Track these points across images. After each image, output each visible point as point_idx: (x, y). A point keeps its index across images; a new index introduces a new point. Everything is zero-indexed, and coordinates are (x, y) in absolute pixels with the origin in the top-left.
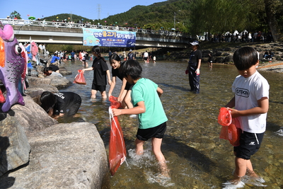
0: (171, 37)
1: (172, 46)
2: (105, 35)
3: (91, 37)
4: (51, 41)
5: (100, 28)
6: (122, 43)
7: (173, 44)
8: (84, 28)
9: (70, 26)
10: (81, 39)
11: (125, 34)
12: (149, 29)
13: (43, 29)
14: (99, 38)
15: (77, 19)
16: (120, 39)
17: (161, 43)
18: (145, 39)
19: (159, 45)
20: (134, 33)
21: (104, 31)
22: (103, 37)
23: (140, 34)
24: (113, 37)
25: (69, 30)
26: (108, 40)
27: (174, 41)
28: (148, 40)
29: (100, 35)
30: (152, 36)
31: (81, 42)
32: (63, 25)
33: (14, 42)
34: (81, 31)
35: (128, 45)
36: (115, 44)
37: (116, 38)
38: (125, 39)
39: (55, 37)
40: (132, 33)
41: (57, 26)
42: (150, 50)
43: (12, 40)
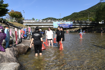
0: (87, 23)
1: (88, 27)
2: (61, 24)
3: (56, 25)
4: (43, 27)
5: (59, 21)
6: (68, 27)
7: (88, 26)
8: (53, 22)
9: (49, 22)
10: (53, 25)
11: (69, 23)
12: (78, 21)
13: (40, 23)
14: (59, 25)
16: (66, 25)
17: (83, 26)
18: (76, 24)
19: (82, 27)
20: (72, 23)
22: (60, 25)
23: (74, 23)
24: (64, 24)
25: (48, 23)
26: (62, 25)
27: (89, 24)
28: (78, 25)
29: (59, 24)
30: (79, 23)
31: (53, 27)
32: (46, 21)
34: (53, 23)
35: (69, 27)
36: (65, 27)
37: (65, 25)
38: (68, 25)
39: (44, 25)
40: (71, 22)
41: (45, 22)
42: (78, 29)
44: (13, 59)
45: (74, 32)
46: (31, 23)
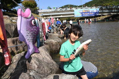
2: (84, 12)
3: (78, 13)
4: (61, 16)
6: (92, 15)
8: (75, 10)
10: (74, 14)
11: (94, 10)
12: (106, 6)
13: (58, 12)
14: (81, 13)
15: (72, 6)
16: (91, 12)
18: (104, 11)
19: (112, 14)
21: (83, 10)
22: (83, 13)
23: (101, 9)
24: (88, 12)
25: (68, 11)
26: (85, 13)
28: (106, 11)
29: (82, 12)
30: (108, 9)
31: (73, 16)
32: (66, 9)
33: (31, 19)
34: (73, 11)
35: (95, 15)
36: (89, 15)
37: (89, 12)
38: (93, 12)
39: (63, 15)
40: (97, 9)
41: (64, 10)
42: (106, 16)
43: (30, 17)
44: (53, 63)
45: (101, 21)
46: (47, 13)
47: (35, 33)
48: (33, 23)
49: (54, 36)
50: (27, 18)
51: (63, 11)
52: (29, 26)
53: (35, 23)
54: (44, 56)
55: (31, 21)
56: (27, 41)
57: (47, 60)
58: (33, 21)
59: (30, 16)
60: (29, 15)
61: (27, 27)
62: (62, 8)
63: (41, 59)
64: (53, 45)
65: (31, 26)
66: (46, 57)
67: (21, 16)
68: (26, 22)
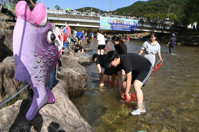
0: (166, 25)
1: (166, 32)
2: (115, 22)
3: (105, 23)
4: (78, 25)
5: (112, 17)
6: (128, 29)
7: (167, 30)
8: (101, 17)
9: (92, 16)
10: (99, 24)
11: (131, 21)
12: (148, 18)
13: (74, 17)
14: (111, 24)
15: (96, 10)
16: (126, 25)
17: (157, 29)
18: (145, 25)
19: (155, 31)
20: (137, 21)
21: (115, 19)
22: (114, 24)
23: (141, 22)
24: (121, 24)
25: (91, 18)
26: (117, 25)
27: (168, 28)
28: (147, 26)
29: (112, 22)
30: (151, 24)
31: (98, 27)
32: (87, 14)
33: (47, 28)
34: (99, 19)
35: (131, 30)
36: (122, 29)
37: (123, 24)
38: (129, 25)
39: (81, 23)
40: (135, 21)
41: (83, 15)
42: (147, 34)
43: (44, 24)
44: (84, 125)
45: (139, 40)
46: (55, 16)
47: (51, 62)
48: (49, 39)
49: (72, 60)
50: (38, 26)
51: (81, 17)
52: (40, 46)
53: (53, 38)
54: (65, 111)
55: (46, 33)
56: (34, 81)
57: (73, 120)
58: (50, 33)
59: (45, 21)
60: (43, 18)
61: (36, 47)
62: (81, 10)
63: (61, 118)
64: (74, 81)
65: (44, 45)
66: (70, 112)
67: (26, 20)
68: (34, 35)
